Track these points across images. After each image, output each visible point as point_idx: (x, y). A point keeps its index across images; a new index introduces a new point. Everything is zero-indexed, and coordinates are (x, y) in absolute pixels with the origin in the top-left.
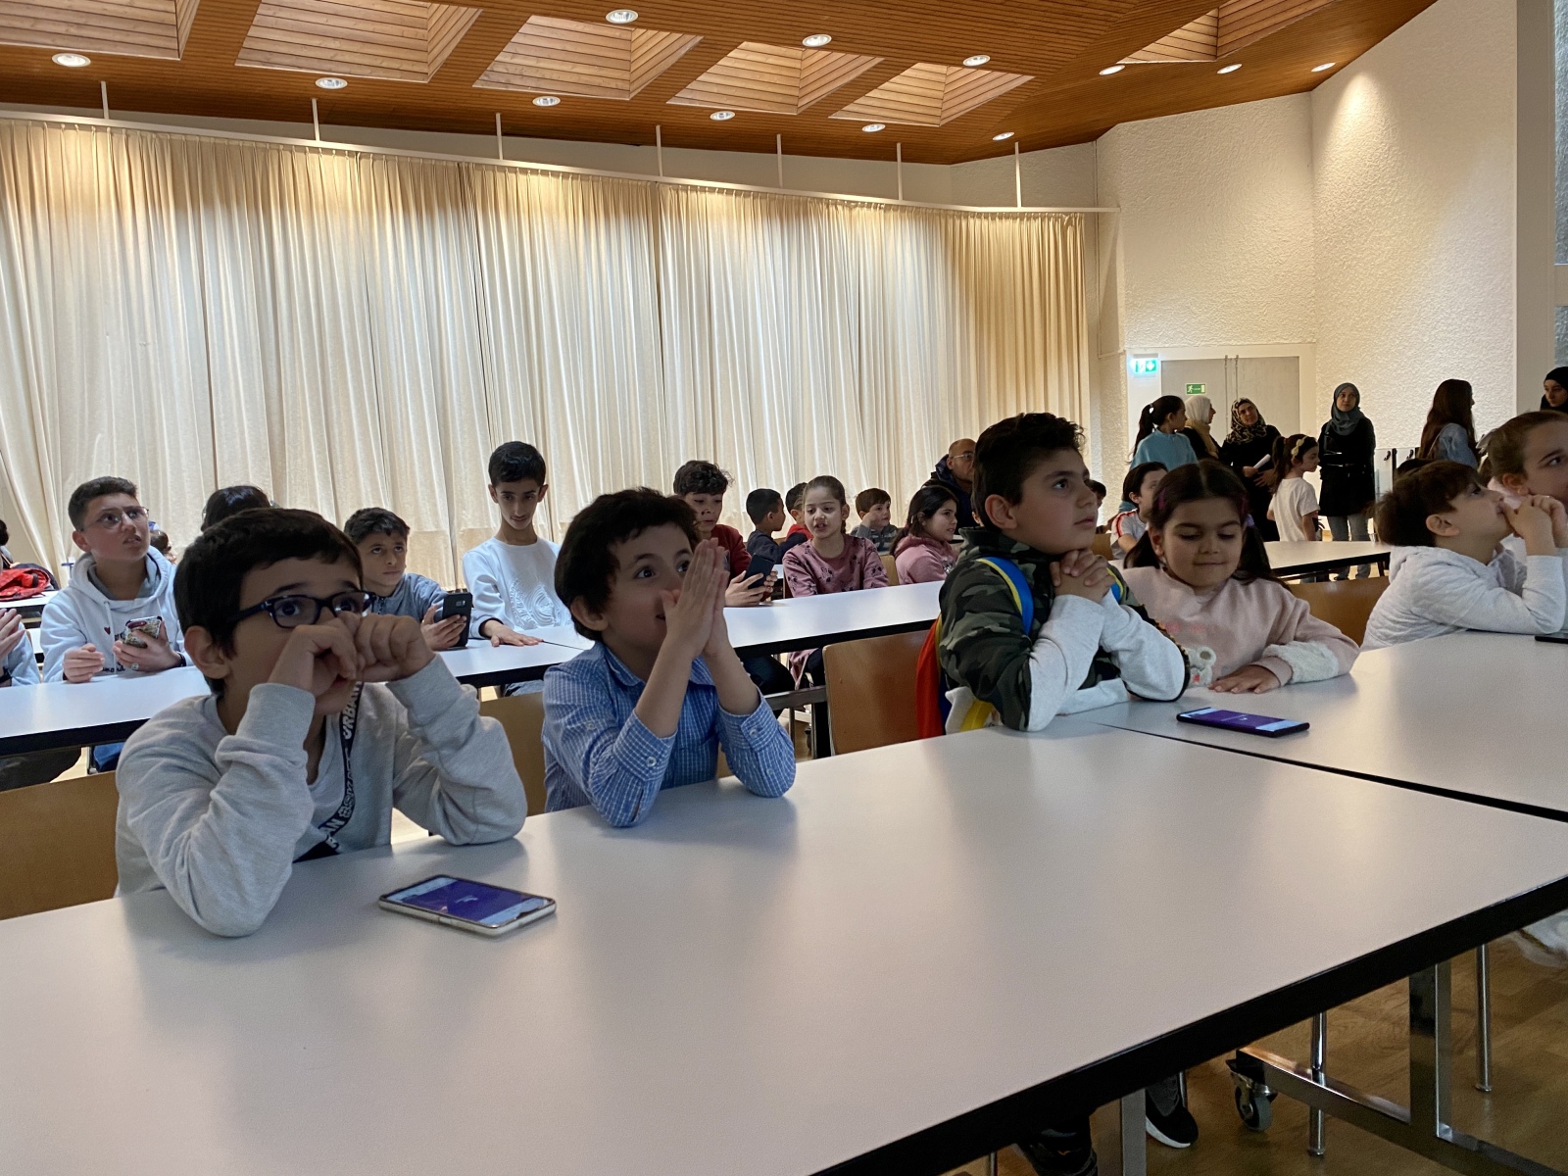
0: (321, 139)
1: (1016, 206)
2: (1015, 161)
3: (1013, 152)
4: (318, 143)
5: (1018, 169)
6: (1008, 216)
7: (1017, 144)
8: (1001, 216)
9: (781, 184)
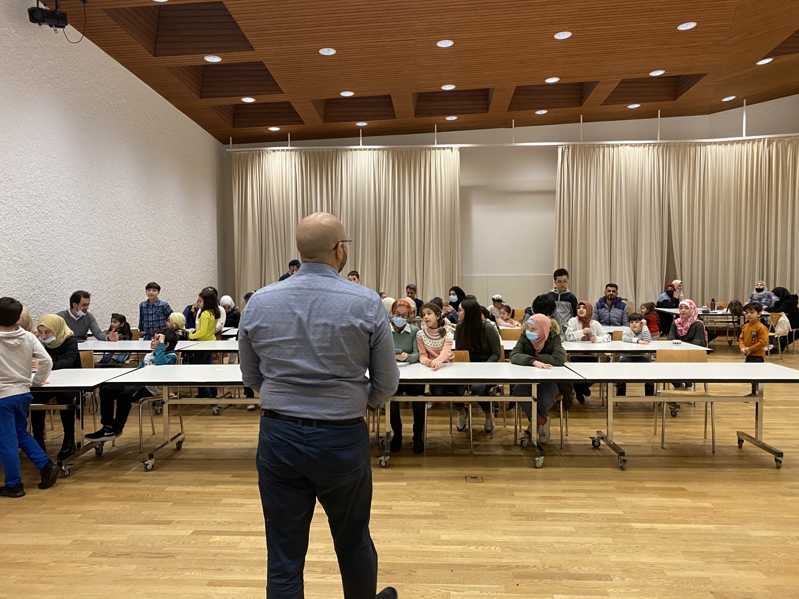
0: (363, 145)
1: (742, 136)
2: (743, 110)
3: (742, 106)
4: (361, 147)
5: (744, 115)
6: (738, 142)
7: (745, 100)
8: (732, 143)
9: (581, 140)
